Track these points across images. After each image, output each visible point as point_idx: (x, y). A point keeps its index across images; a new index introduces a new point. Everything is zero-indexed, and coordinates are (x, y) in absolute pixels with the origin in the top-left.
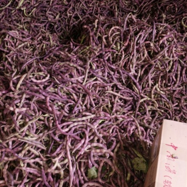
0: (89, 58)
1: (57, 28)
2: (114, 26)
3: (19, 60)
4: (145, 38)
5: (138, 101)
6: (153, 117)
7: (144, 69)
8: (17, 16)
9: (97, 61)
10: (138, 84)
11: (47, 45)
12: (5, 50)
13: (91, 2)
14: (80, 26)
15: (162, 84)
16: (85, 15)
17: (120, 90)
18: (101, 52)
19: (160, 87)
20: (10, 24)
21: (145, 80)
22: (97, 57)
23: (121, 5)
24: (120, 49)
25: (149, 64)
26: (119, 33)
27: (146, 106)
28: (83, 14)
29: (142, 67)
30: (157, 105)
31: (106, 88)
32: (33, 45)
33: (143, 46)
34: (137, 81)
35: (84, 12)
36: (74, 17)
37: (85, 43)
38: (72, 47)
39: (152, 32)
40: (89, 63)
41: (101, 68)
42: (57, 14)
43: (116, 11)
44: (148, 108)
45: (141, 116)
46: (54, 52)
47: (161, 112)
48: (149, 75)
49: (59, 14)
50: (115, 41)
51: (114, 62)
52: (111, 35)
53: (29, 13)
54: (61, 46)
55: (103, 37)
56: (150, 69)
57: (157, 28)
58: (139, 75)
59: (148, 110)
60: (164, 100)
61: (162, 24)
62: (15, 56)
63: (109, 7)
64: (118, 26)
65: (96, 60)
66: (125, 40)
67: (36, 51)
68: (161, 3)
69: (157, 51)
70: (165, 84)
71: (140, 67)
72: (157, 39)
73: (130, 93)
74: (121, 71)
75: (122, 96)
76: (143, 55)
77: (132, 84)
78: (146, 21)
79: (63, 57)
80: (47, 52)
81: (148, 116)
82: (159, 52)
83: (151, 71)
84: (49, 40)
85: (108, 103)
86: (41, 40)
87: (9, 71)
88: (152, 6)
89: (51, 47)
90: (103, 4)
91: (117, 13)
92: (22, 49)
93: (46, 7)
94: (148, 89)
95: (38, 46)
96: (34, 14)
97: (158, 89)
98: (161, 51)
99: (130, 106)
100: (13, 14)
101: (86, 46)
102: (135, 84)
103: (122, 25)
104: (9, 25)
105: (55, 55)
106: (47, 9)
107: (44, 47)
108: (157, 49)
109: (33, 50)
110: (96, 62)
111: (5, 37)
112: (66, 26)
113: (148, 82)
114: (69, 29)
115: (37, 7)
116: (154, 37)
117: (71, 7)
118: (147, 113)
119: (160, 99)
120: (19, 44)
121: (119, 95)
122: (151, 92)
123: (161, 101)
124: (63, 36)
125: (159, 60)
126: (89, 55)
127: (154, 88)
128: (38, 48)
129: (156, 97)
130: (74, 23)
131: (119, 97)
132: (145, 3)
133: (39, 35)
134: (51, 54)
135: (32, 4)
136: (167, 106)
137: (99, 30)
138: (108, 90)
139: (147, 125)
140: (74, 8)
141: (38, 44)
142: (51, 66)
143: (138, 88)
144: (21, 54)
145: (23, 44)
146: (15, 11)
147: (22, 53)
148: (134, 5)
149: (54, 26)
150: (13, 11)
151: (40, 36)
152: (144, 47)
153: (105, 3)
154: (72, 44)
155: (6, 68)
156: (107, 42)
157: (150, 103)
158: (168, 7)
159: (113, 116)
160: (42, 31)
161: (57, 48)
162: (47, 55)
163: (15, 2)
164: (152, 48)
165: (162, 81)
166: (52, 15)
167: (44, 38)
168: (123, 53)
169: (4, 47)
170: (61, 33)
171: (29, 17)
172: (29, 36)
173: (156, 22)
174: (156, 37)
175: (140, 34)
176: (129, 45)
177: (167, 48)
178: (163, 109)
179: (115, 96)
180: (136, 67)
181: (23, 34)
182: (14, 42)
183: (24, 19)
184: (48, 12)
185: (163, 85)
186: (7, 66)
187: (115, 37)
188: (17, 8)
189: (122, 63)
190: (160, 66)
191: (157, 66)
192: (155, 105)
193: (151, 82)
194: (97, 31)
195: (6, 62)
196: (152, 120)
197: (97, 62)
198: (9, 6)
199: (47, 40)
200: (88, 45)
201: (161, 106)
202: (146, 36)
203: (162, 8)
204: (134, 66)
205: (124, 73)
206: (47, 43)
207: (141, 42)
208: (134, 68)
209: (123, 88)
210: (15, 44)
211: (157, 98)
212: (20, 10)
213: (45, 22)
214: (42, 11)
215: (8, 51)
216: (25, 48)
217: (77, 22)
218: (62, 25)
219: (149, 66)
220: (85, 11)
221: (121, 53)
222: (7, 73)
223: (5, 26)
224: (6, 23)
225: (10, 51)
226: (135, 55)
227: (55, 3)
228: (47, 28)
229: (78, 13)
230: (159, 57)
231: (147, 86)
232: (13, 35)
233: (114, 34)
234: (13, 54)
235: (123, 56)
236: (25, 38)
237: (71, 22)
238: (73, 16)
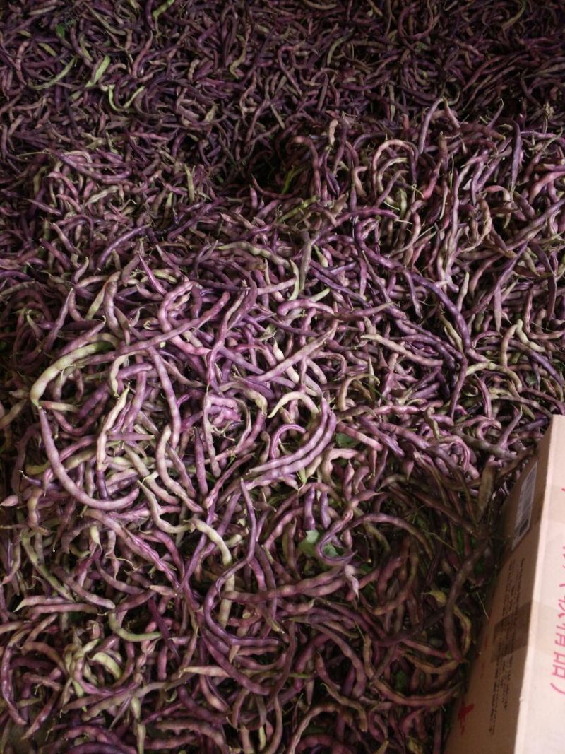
0: (312, 233)
1: (207, 151)
2: (389, 139)
3: (91, 239)
4: (487, 177)
5: (459, 372)
6: (506, 424)
7: (480, 274)
8: (86, 111)
9: (334, 244)
10: (460, 317)
11: (179, 196)
12: (51, 210)
13: (313, 74)
14: (278, 146)
15: (535, 320)
16: (294, 112)
17: (405, 334)
18: (347, 217)
19: (529, 329)
20: (65, 134)
21: (482, 308)
22: (334, 230)
23: (405, 83)
24: (409, 207)
25: (496, 259)
26: (403, 160)
27: (484, 386)
28: (289, 111)
29: (475, 267)
30: (520, 385)
31: (361, 324)
32: (133, 196)
33: (479, 201)
34: (457, 309)
35: (290, 105)
36: (260, 120)
37: (296, 191)
38: (255, 203)
39: (510, 159)
40: (310, 249)
41: (347, 263)
42: (209, 108)
43: (390, 103)
44: (492, 394)
45: (468, 419)
46: (200, 218)
47: (530, 406)
48: (497, 291)
49: (215, 107)
50: (391, 185)
51: (385, 250)
52: (379, 168)
53: (123, 102)
54: (222, 199)
55: (356, 173)
56: (500, 274)
57: (525, 147)
58: (465, 291)
59: (489, 398)
60: (541, 371)
61: (541, 136)
62: (79, 228)
63: (368, 88)
64: (403, 139)
65: (330, 239)
66: (423, 181)
67: (144, 215)
68: (533, 79)
69: (523, 218)
70: (544, 321)
71: (466, 266)
72: (526, 180)
73: (435, 348)
74: (408, 275)
75: (410, 354)
76: (481, 230)
77: (443, 318)
78: (490, 124)
79: (226, 231)
80: (177, 218)
81: (490, 418)
82: (530, 220)
83: (503, 279)
84: (184, 183)
85: (367, 371)
86: (157, 183)
87: (61, 269)
88: (504, 87)
89: (189, 203)
90: (350, 79)
91: (393, 109)
92: (102, 207)
93: (175, 85)
94: (491, 337)
95: (150, 199)
96: (138, 106)
97: (524, 338)
98: (537, 217)
99: (434, 387)
100: (75, 105)
101: (299, 200)
102: (451, 317)
103: (415, 138)
104: (62, 138)
105: (202, 227)
106: (179, 89)
107: (169, 202)
108: (525, 211)
109: (134, 213)
110: (331, 248)
111: (51, 170)
112: (234, 143)
113: (492, 313)
114: (243, 154)
115: (148, 85)
116: (515, 175)
117: (253, 88)
118: (489, 408)
119: (527, 367)
120: (92, 193)
121: (401, 348)
122: (499, 345)
123: (532, 373)
124: (224, 177)
125: (530, 245)
126: (308, 224)
127: (512, 331)
128: (150, 204)
129: (516, 360)
130: (260, 137)
131: (401, 355)
132: (482, 77)
133: (153, 166)
134: (190, 223)
135: (135, 74)
136: (551, 389)
137: (342, 150)
138: (366, 332)
139: (486, 445)
140: (260, 91)
141: (149, 195)
142: (193, 255)
143: (459, 332)
144: (98, 221)
145: (104, 193)
146: (82, 95)
147: (102, 218)
148: (449, 85)
149: (197, 144)
150: (75, 96)
151: (156, 169)
152: (485, 204)
153: (357, 76)
154: (254, 194)
155: (51, 261)
156: (366, 188)
157: (498, 380)
158: (555, 90)
159: (384, 409)
160: (161, 156)
161: (209, 207)
162: (178, 227)
163: (82, 68)
164: (509, 206)
165: (536, 311)
166: (194, 109)
167: (168, 176)
168: (418, 219)
169: (47, 200)
170: (220, 165)
171: (124, 114)
172: (124, 169)
173: (522, 130)
174: (521, 176)
175: (472, 161)
176: (436, 197)
177: (556, 207)
178: (536, 398)
179: (388, 353)
180: (454, 265)
181: (104, 161)
182: (76, 186)
183: (108, 121)
184: (182, 100)
185: (539, 323)
186: (57, 253)
187: (393, 174)
188: (89, 84)
189: (412, 250)
190: (532, 264)
191: (522, 264)
192: (513, 387)
193: (500, 314)
194: (334, 154)
195: (54, 244)
196: (501, 432)
197: (335, 248)
198: (64, 80)
199: (180, 182)
200: (307, 197)
201: (531, 390)
202: (493, 168)
203: (536, 92)
204: (451, 261)
205: (416, 284)
206: (177, 190)
207: (474, 189)
208: (448, 269)
209: (413, 331)
210: (81, 192)
211: (518, 364)
212: (96, 91)
213: (173, 129)
214: (162, 97)
215: (58, 213)
216: (110, 205)
217: (268, 134)
218: (224, 142)
219: (495, 265)
220: (295, 99)
221: (412, 219)
222: (58, 274)
223: (50, 140)
224: (54, 132)
225: (65, 211)
226: (455, 227)
227: (204, 73)
228: (175, 149)
229: (274, 107)
230: (531, 235)
231: (486, 326)
232: (74, 165)
233: (390, 163)
234: (75, 220)
235: (418, 230)
236: (111, 174)
237: (250, 133)
238: (258, 113)
